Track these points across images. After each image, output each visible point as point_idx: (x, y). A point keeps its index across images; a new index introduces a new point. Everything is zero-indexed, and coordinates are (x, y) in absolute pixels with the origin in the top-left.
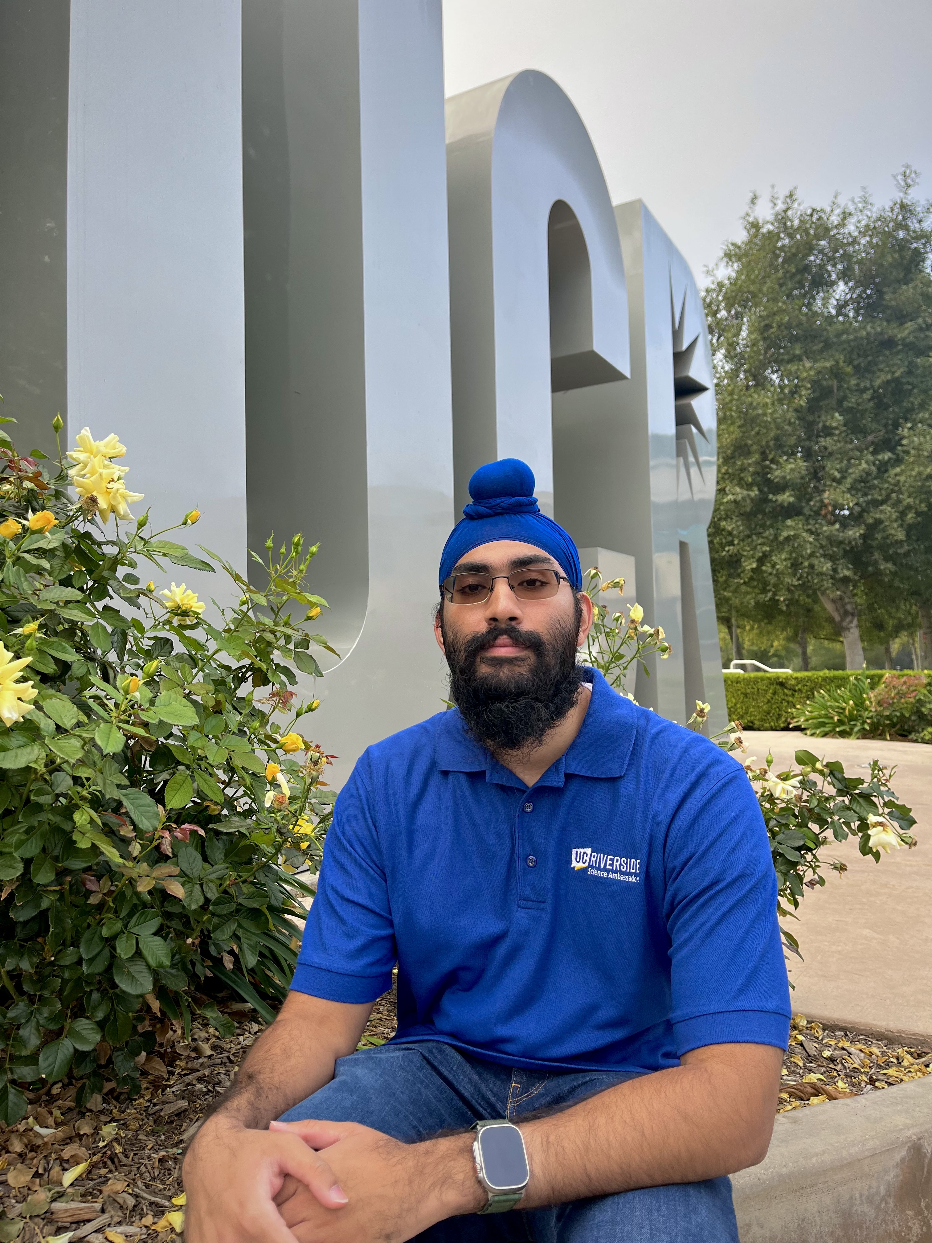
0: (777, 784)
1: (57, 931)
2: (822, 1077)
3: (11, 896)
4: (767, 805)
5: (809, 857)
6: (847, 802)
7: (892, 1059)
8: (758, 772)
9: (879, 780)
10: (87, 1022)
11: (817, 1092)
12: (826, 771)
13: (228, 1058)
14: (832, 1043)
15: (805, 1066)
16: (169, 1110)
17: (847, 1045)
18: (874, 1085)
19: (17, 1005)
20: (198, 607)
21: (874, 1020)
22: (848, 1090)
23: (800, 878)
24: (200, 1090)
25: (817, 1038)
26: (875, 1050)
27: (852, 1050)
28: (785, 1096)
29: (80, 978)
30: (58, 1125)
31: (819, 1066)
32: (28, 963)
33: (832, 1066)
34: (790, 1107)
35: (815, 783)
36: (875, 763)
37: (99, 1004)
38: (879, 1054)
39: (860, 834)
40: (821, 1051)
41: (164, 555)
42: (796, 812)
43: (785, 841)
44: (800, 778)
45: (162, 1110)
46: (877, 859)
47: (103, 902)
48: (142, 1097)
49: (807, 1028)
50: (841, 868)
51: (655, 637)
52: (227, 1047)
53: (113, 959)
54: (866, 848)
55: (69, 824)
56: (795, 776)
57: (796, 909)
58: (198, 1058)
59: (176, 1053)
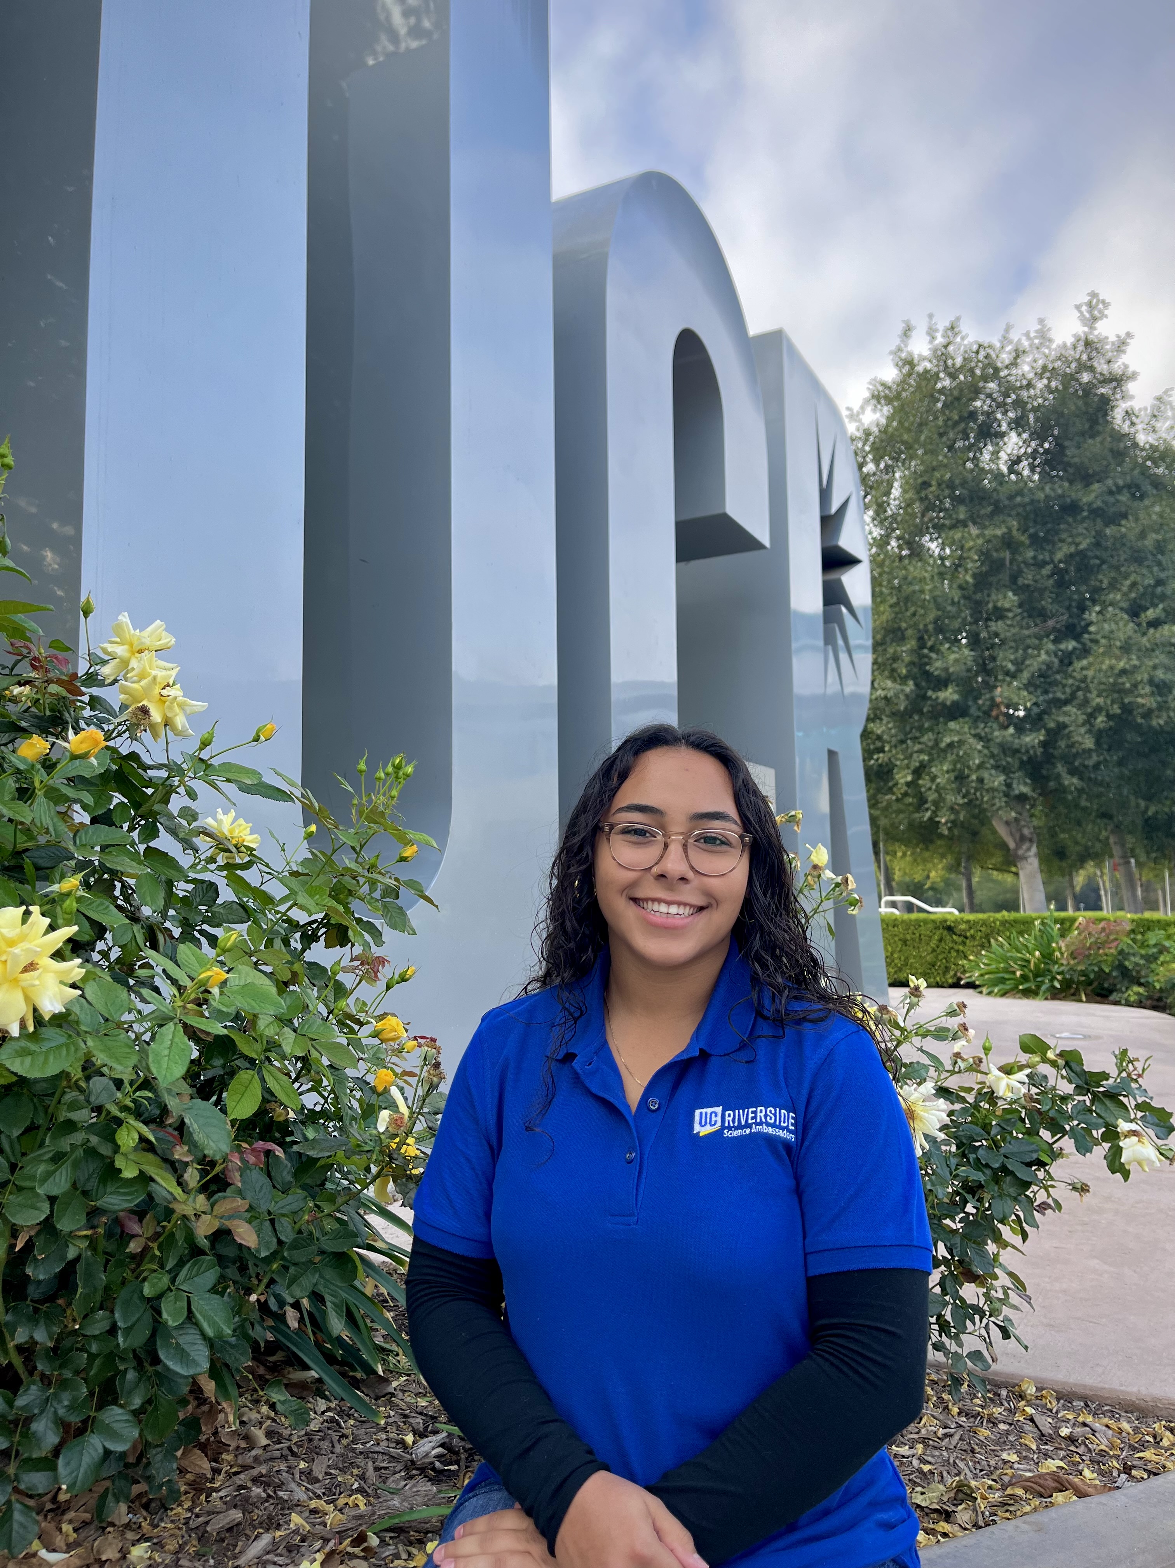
0: (998, 1079)
1: (86, 1291)
2: (1062, 1464)
3: (29, 1245)
4: (987, 1106)
5: (1041, 1174)
6: (1088, 1103)
7: (1147, 1438)
8: (971, 1060)
9: (1129, 1075)
10: (121, 1411)
11: (1062, 1488)
12: (1061, 1062)
13: (290, 1448)
14: (1070, 1417)
15: (1038, 1448)
16: (217, 1524)
17: (1089, 1419)
18: (1129, 1474)
19: (28, 1389)
20: (252, 840)
21: (1121, 1385)
22: (1097, 1482)
23: (1030, 1201)
24: (258, 1496)
25: (1051, 1411)
26: (1125, 1426)
27: (1097, 1426)
28: (1020, 1492)
29: (112, 1352)
30: (69, 1547)
31: (1057, 1448)
32: (45, 1334)
33: (1073, 1448)
34: (1028, 1509)
35: (1045, 1077)
36: (1124, 1052)
37: (137, 1386)
38: (1130, 1431)
39: (1107, 1146)
40: (1057, 1429)
41: (228, 780)
42: (1023, 1115)
43: (1013, 1154)
44: (1028, 1071)
45: (207, 1523)
46: (1126, 1180)
47: (146, 1249)
48: (180, 1505)
49: (1037, 1398)
50: (1082, 1189)
51: (842, 887)
52: (286, 1433)
53: (157, 1326)
54: (1115, 1164)
55: (110, 1145)
56: (1021, 1068)
57: (1024, 1242)
58: (250, 1449)
59: (221, 1442)
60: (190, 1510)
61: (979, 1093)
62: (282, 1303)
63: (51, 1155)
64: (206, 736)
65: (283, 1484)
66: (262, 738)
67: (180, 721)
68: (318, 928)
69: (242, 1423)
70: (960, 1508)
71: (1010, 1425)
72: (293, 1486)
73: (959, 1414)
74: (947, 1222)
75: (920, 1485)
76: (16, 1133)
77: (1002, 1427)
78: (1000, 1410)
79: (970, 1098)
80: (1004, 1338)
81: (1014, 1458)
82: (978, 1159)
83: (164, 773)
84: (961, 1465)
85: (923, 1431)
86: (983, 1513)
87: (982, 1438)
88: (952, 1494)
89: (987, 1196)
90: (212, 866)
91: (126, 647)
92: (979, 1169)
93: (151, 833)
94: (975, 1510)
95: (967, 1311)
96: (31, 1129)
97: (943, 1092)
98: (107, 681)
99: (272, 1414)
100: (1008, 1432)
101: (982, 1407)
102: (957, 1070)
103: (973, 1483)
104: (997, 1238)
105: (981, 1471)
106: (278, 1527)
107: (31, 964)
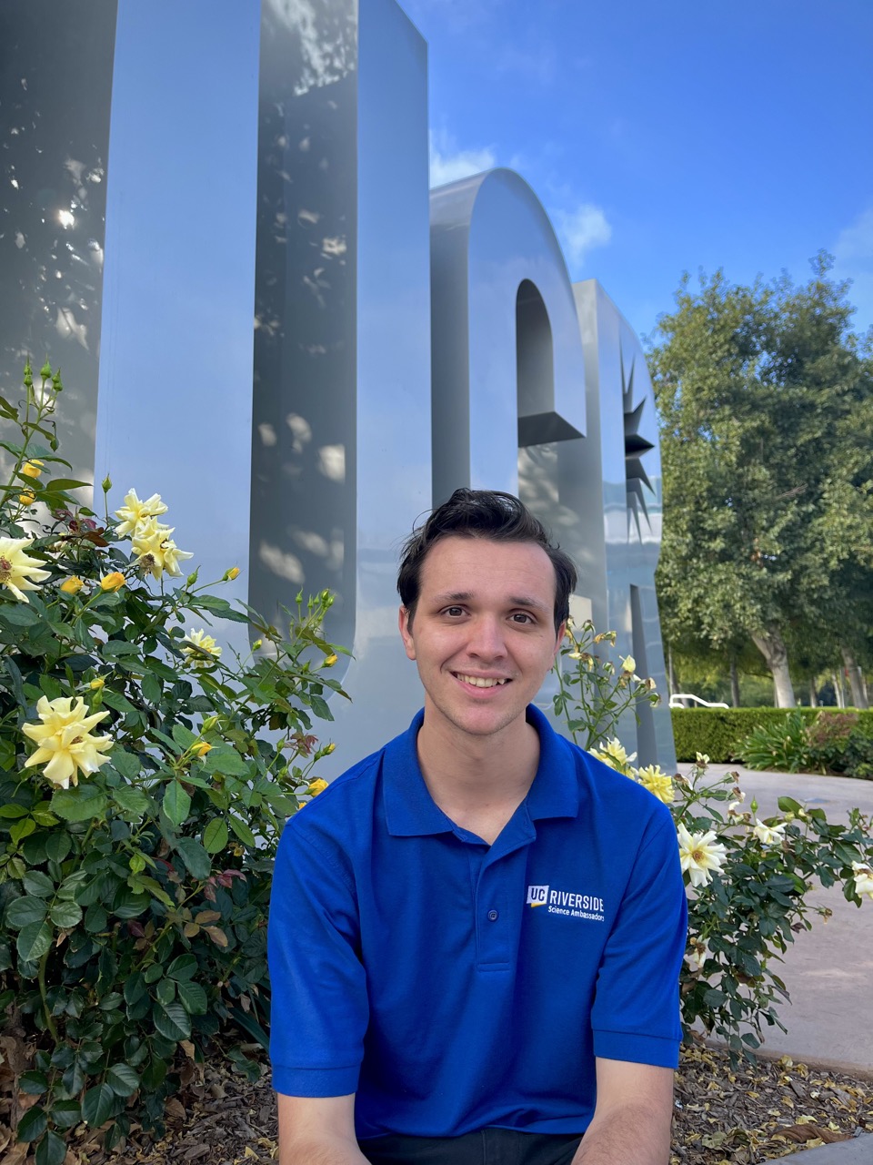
0: (763, 830)
1: (105, 976)
2: (813, 1119)
3: (66, 942)
4: (755, 851)
5: (796, 902)
6: (830, 849)
8: (742, 816)
9: (860, 828)
10: (125, 1067)
11: (813, 1136)
12: (809, 818)
13: (242, 1100)
14: (819, 1084)
15: (795, 1107)
16: (191, 1154)
17: (833, 1086)
19: (60, 1049)
20: (216, 651)
21: (856, 1060)
22: (840, 1132)
23: (788, 922)
24: (221, 1134)
26: (860, 1091)
27: (839, 1091)
28: (782, 1138)
29: (122, 1023)
31: (809, 1107)
32: (74, 1008)
33: (821, 1107)
34: (788, 1151)
35: (798, 829)
36: (857, 810)
37: (138, 1048)
38: (864, 1094)
39: (844, 880)
40: (809, 1093)
41: (205, 608)
42: (782, 857)
43: (775, 886)
44: (784, 824)
45: (184, 1153)
46: (859, 905)
47: (148, 947)
48: (163, 1140)
49: (793, 1069)
50: (828, 913)
51: (646, 687)
52: (239, 1089)
53: (153, 1005)
54: (852, 895)
55: (125, 871)
56: (780, 822)
57: (783, 952)
58: (214, 1100)
59: (192, 1094)
60: (171, 1143)
61: (749, 840)
62: (238, 991)
63: (83, 877)
64: (192, 576)
65: (238, 1125)
66: (230, 578)
67: (174, 566)
68: (264, 716)
69: (208, 1081)
70: (738, 1150)
71: (774, 1089)
72: (246, 1127)
73: (736, 1081)
74: (727, 937)
75: (707, 1133)
76: (60, 860)
77: (768, 1090)
78: (767, 1078)
79: (742, 844)
80: (769, 1024)
81: (777, 1113)
82: (749, 889)
83: (159, 603)
84: (738, 1118)
85: (710, 1094)
86: (755, 1154)
87: (753, 1100)
88: (732, 1140)
89: (755, 918)
90: (187, 670)
91: (133, 513)
92: (749, 897)
93: (151, 645)
94: (749, 1152)
95: (741, 1005)
96: (70, 856)
97: (721, 839)
98: (120, 537)
99: (229, 1075)
100: (772, 1095)
101: (752, 1076)
102: (732, 823)
103: (747, 1132)
104: (764, 951)
105: (753, 1123)
106: (235, 1157)
107: (78, 738)
